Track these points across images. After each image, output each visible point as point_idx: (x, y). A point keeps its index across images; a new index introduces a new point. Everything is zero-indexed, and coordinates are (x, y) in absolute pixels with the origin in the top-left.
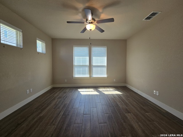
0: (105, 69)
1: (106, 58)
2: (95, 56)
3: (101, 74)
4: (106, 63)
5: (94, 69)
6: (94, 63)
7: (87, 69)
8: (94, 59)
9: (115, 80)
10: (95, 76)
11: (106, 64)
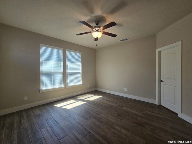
0: (80, 76)
1: (81, 64)
2: (70, 62)
3: (76, 81)
4: (81, 69)
5: (69, 77)
6: (69, 70)
7: (60, 77)
8: (69, 64)
9: (88, 86)
10: (70, 84)
11: (81, 71)
